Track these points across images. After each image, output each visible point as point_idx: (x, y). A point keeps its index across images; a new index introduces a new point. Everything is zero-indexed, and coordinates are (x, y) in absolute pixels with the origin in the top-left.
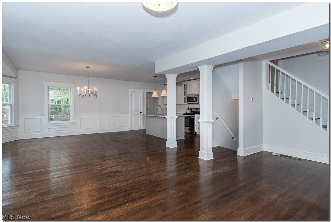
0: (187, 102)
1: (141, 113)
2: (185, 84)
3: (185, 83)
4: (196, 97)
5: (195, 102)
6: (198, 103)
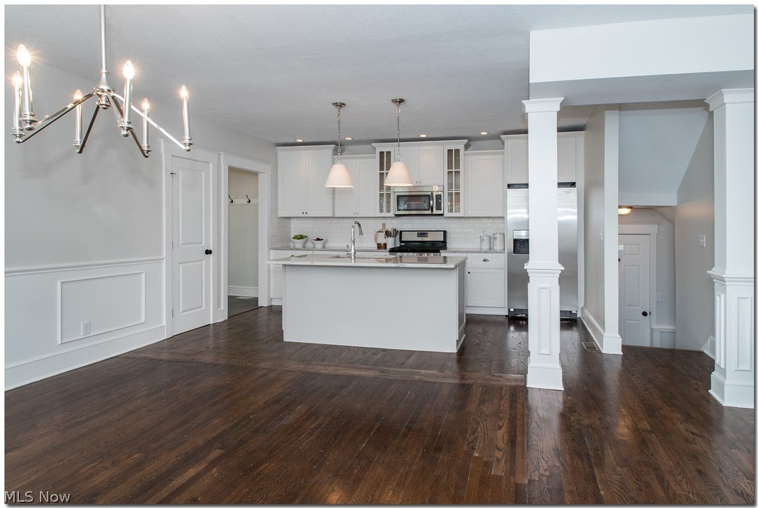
0: (398, 209)
1: (207, 252)
3: (385, 148)
4: (436, 196)
5: (432, 211)
6: (442, 215)
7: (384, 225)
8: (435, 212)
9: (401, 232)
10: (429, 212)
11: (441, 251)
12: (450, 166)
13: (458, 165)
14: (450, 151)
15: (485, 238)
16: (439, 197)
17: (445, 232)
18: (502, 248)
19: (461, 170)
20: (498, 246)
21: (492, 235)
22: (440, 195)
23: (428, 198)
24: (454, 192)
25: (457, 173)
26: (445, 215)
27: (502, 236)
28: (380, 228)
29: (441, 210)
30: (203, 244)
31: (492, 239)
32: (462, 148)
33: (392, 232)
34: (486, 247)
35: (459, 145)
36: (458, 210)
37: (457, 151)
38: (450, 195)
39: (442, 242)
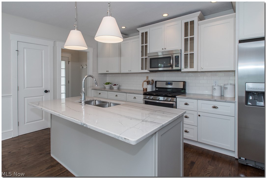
0: (151, 67)
1: (46, 91)
2: (144, 31)
3: (142, 30)
4: (175, 56)
5: (172, 68)
6: (180, 70)
7: (147, 77)
8: (174, 68)
9: (156, 82)
10: (170, 68)
11: (177, 97)
12: (186, 35)
13: (192, 33)
14: (186, 24)
15: (216, 87)
16: (177, 58)
17: (184, 83)
18: (233, 96)
19: (195, 36)
20: (229, 94)
21: (222, 85)
22: (178, 56)
23: (169, 59)
24: (189, 53)
25: (192, 39)
26: (182, 71)
27: (232, 87)
28: (145, 79)
29: (178, 66)
30: (44, 87)
31: (223, 89)
32: (196, 19)
33: (151, 82)
34: (217, 94)
35: (194, 17)
36: (192, 66)
37: (192, 23)
38: (186, 56)
39: (182, 89)
